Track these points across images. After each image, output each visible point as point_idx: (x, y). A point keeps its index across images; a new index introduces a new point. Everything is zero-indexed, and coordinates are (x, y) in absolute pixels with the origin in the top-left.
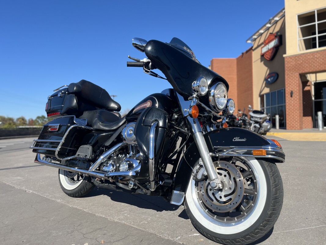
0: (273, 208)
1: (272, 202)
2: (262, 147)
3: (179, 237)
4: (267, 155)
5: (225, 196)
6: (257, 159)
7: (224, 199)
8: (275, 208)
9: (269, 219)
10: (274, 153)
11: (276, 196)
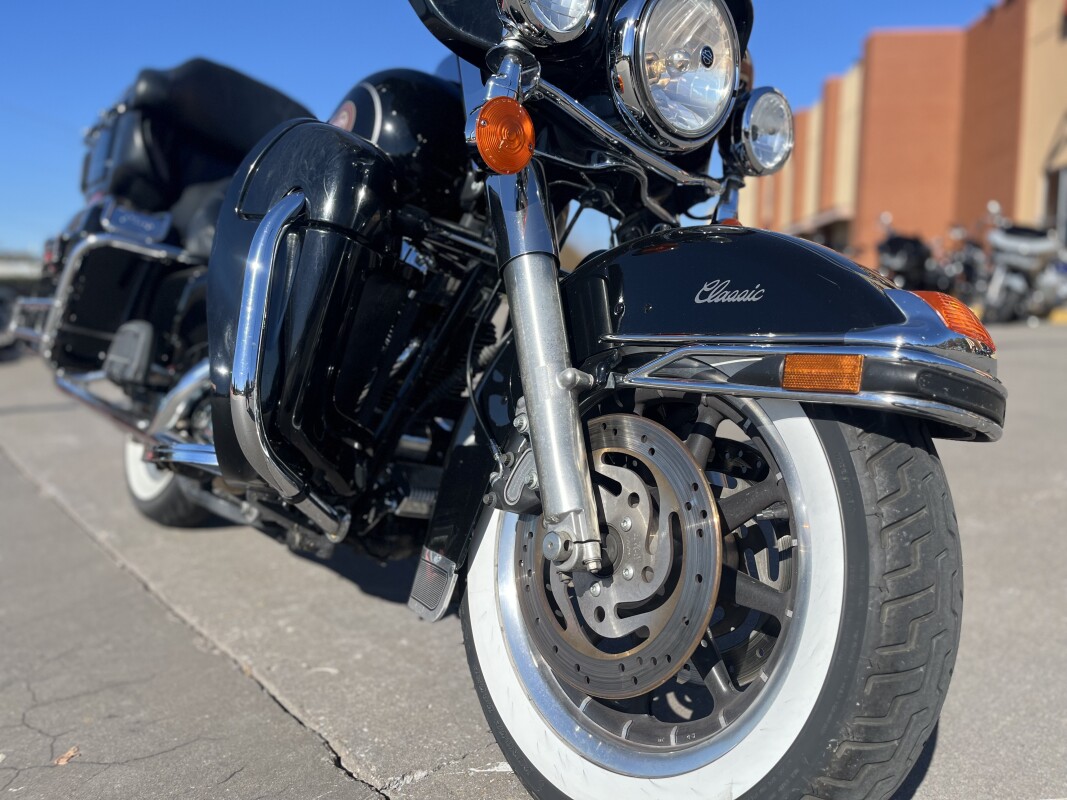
0: (868, 728)
1: (868, 691)
2: (847, 339)
3: (420, 775)
4: (866, 387)
5: (624, 611)
6: (813, 411)
7: (614, 628)
8: (878, 729)
9: (836, 789)
10: (913, 376)
11: (897, 657)
